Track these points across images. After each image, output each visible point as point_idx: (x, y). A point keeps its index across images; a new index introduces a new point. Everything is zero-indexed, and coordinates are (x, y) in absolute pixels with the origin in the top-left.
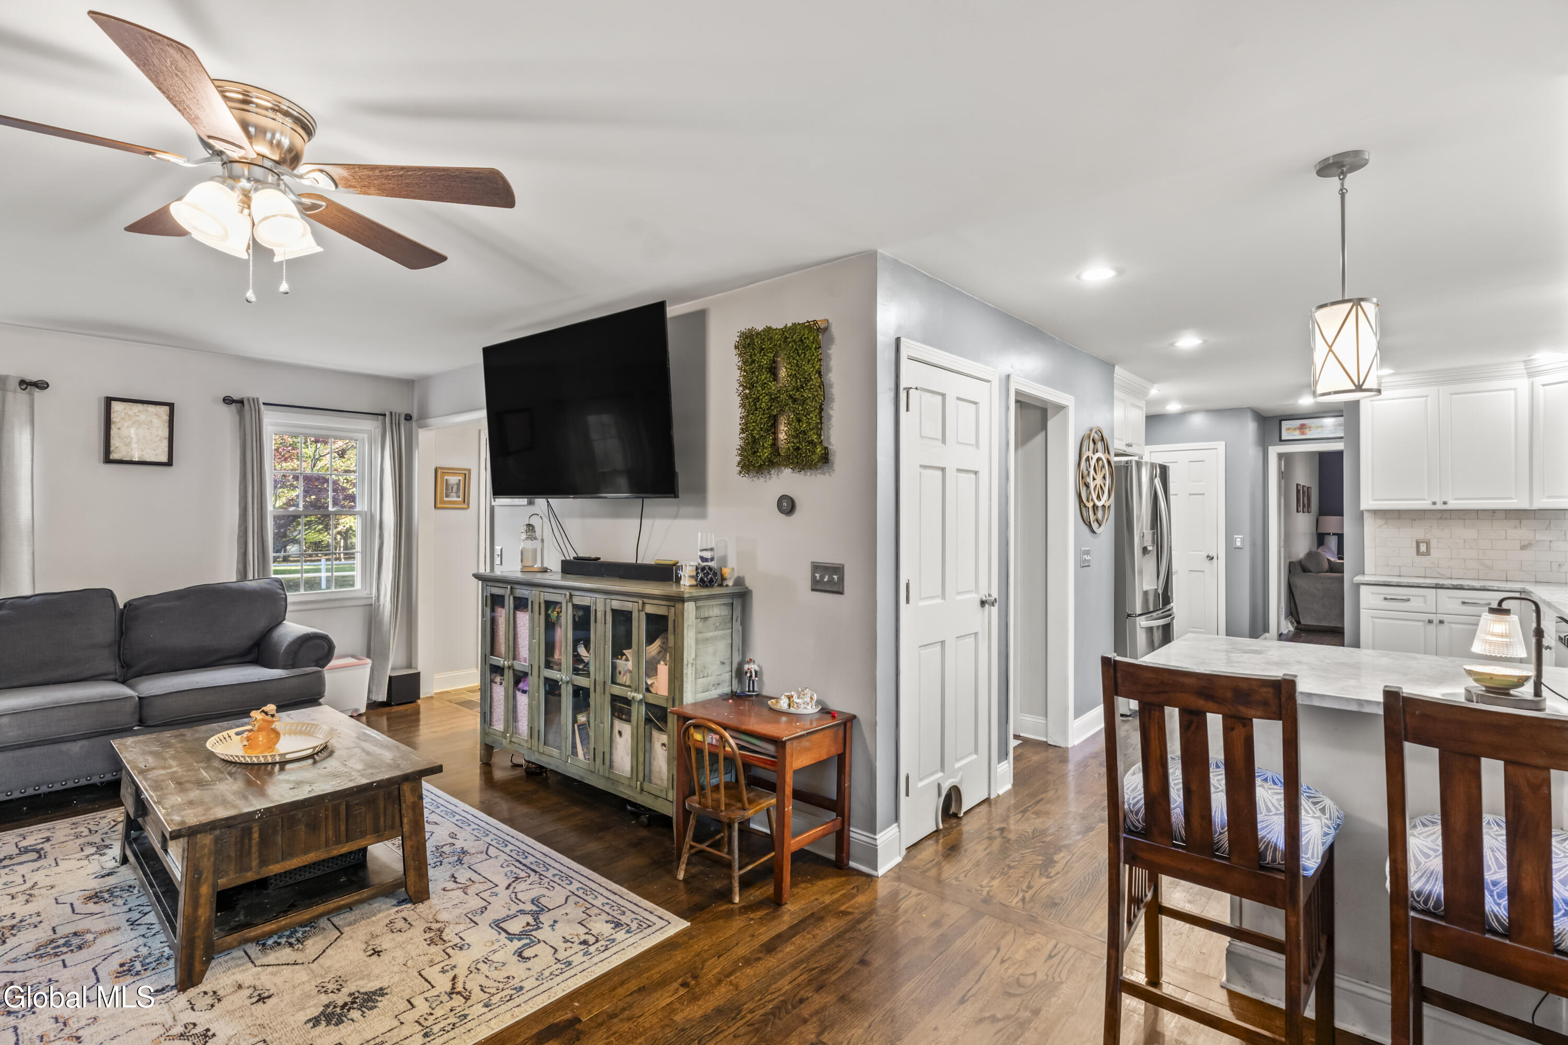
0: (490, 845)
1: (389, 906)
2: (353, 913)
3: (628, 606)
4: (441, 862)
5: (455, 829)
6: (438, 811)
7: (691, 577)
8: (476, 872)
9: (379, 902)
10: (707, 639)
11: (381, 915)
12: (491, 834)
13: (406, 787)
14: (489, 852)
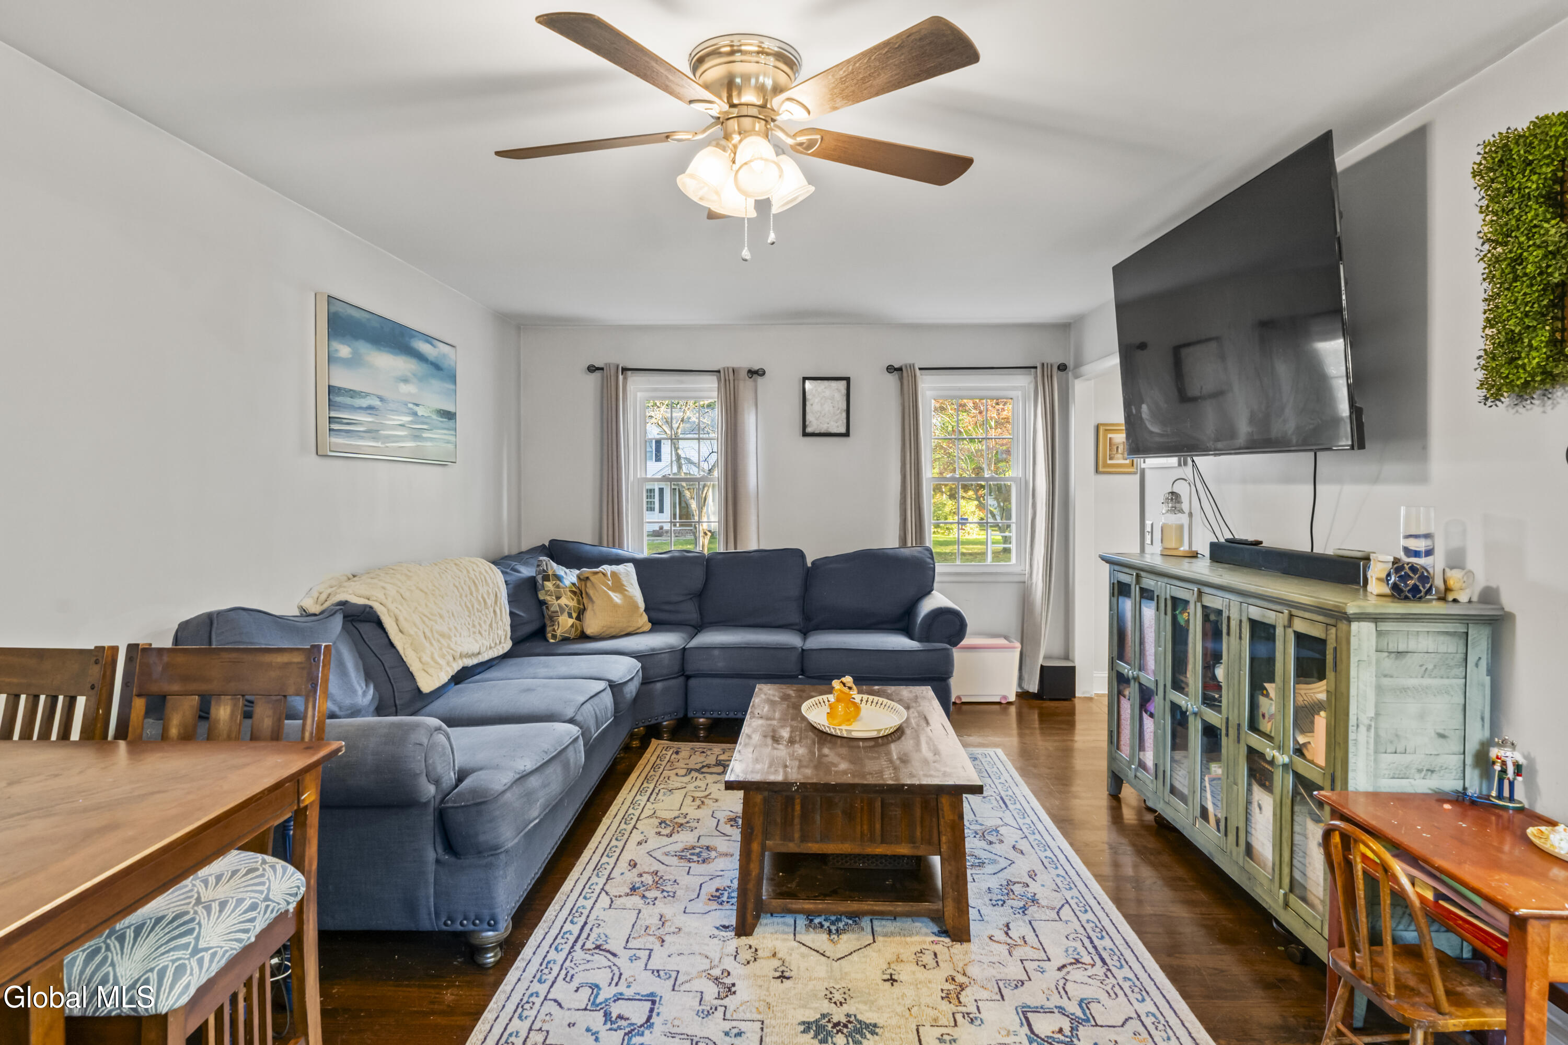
0: (1067, 902)
1: (929, 931)
2: (895, 924)
3: (1269, 617)
4: (1004, 902)
5: (1038, 868)
6: (1031, 838)
7: (1379, 579)
8: (1034, 931)
9: (922, 922)
10: (1405, 689)
11: (916, 939)
12: (1075, 890)
13: (945, 801)
14: (1061, 912)
